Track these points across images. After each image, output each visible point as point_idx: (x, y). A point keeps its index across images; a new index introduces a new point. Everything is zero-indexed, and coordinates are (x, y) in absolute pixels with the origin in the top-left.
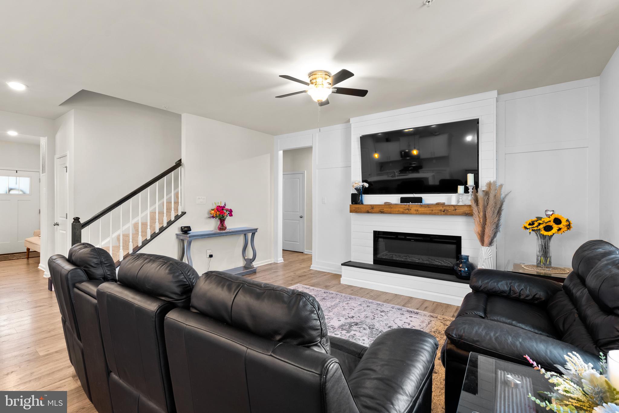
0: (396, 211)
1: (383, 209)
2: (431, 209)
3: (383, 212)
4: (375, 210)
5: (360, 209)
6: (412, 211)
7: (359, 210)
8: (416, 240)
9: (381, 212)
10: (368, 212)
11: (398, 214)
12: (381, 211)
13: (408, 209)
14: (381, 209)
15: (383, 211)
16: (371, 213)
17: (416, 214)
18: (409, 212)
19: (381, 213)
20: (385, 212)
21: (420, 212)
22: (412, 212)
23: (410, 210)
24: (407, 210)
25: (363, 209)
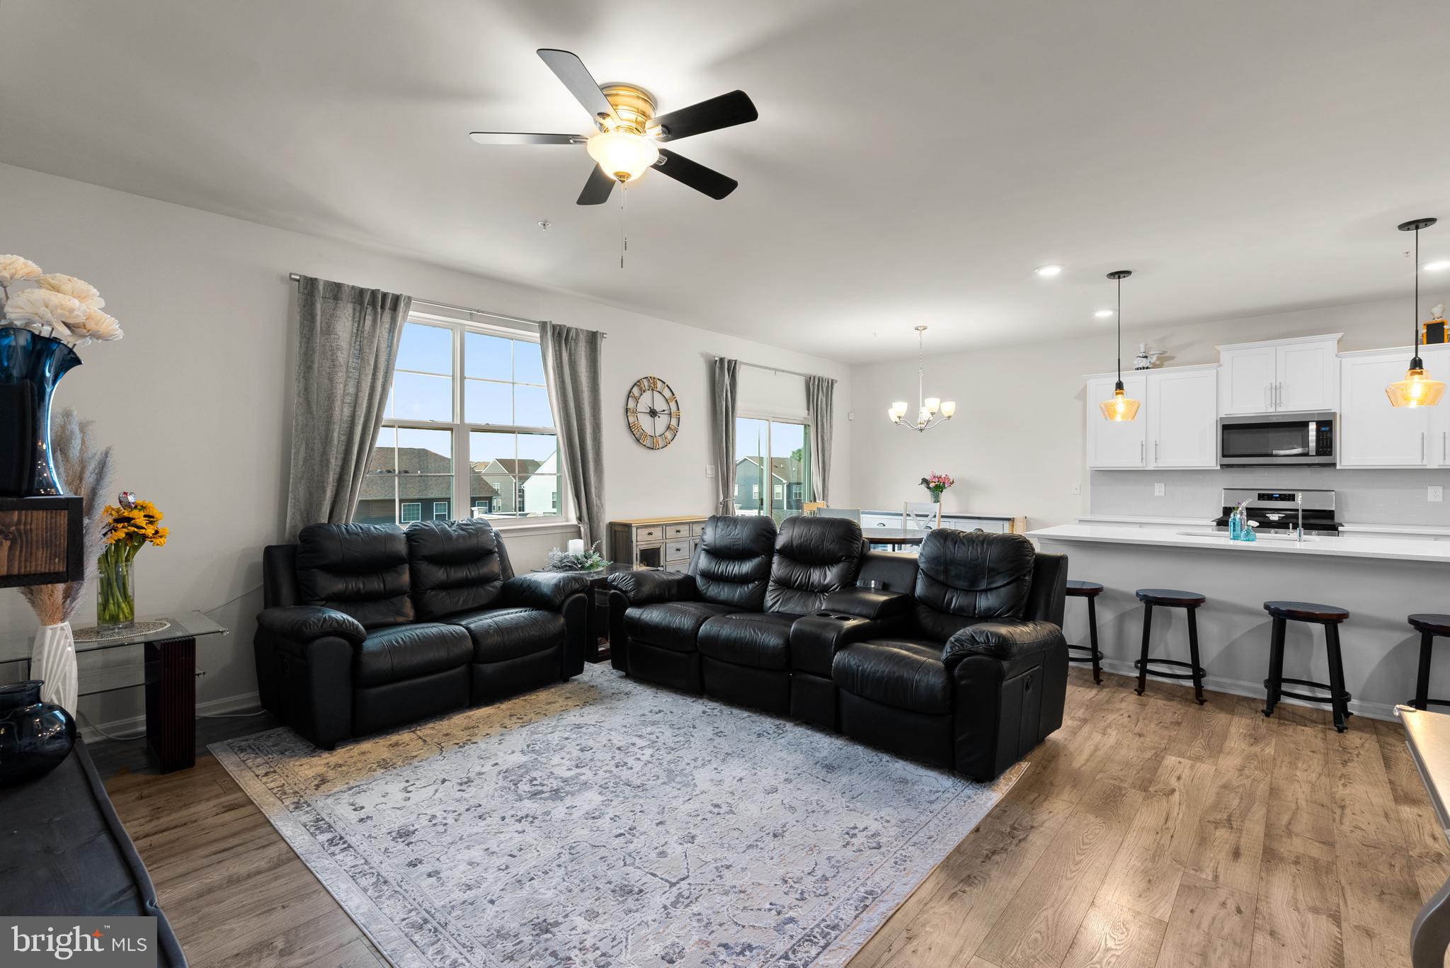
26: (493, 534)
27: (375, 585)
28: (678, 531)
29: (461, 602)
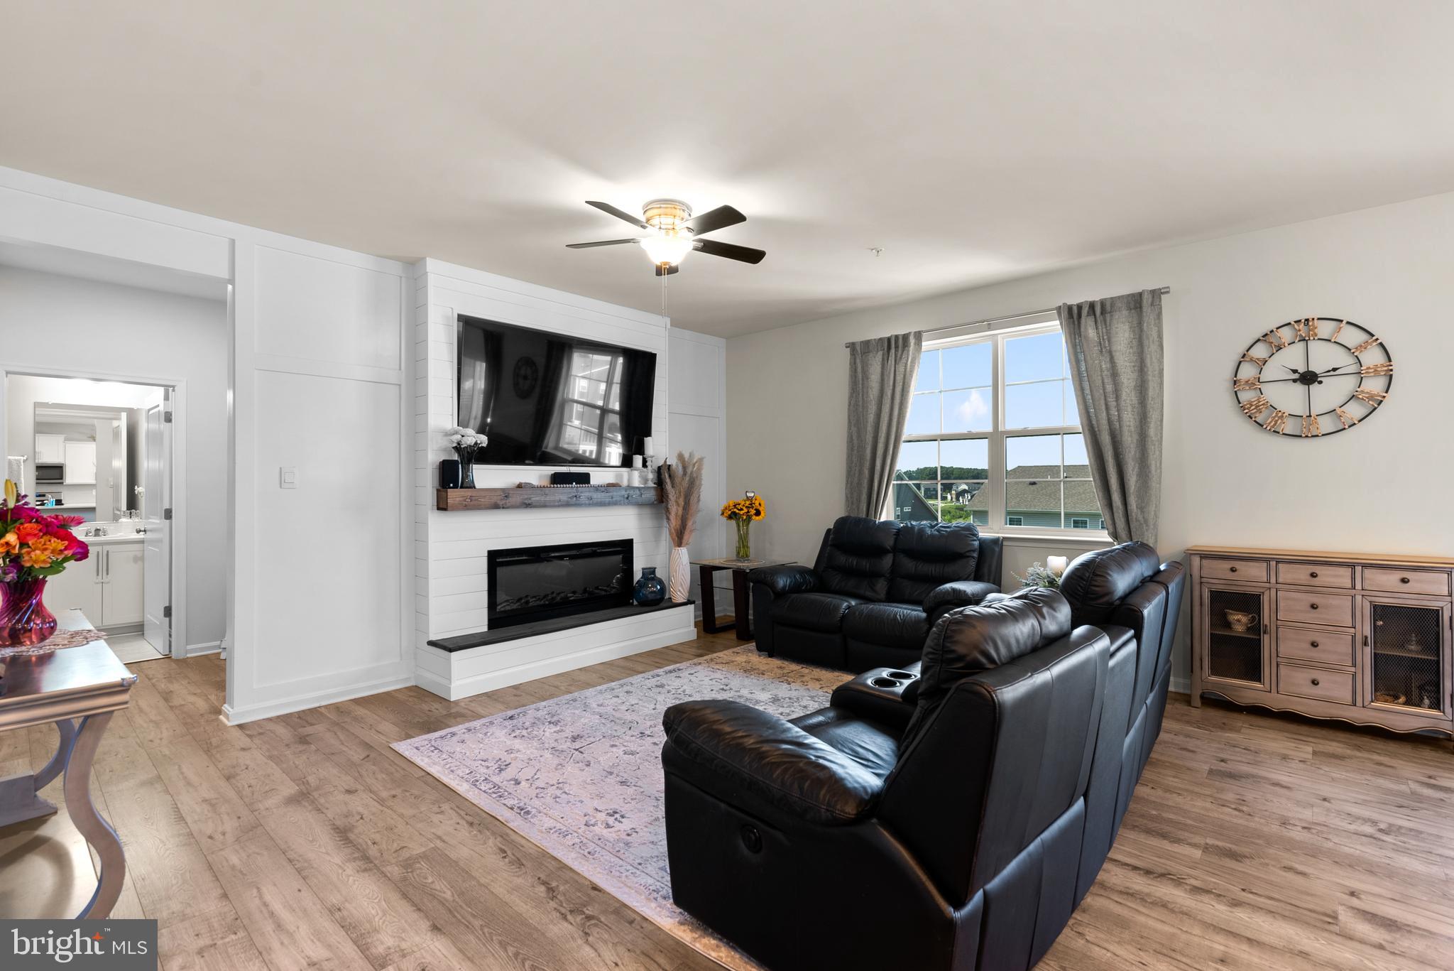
0: (554, 501)
1: (530, 499)
2: (611, 494)
3: (529, 504)
4: (512, 500)
5: (475, 500)
6: (583, 499)
7: (472, 503)
8: (572, 557)
9: (525, 504)
10: (496, 507)
11: (559, 506)
12: (526, 501)
13: (576, 496)
14: (526, 499)
15: (530, 502)
16: (503, 508)
17: (589, 505)
18: (578, 502)
19: (526, 507)
20: (534, 504)
21: (595, 501)
22: (583, 502)
23: (580, 497)
24: (575, 498)
25: (482, 500)
26: (976, 543)
27: (865, 564)
28: (1313, 575)
29: (916, 593)
